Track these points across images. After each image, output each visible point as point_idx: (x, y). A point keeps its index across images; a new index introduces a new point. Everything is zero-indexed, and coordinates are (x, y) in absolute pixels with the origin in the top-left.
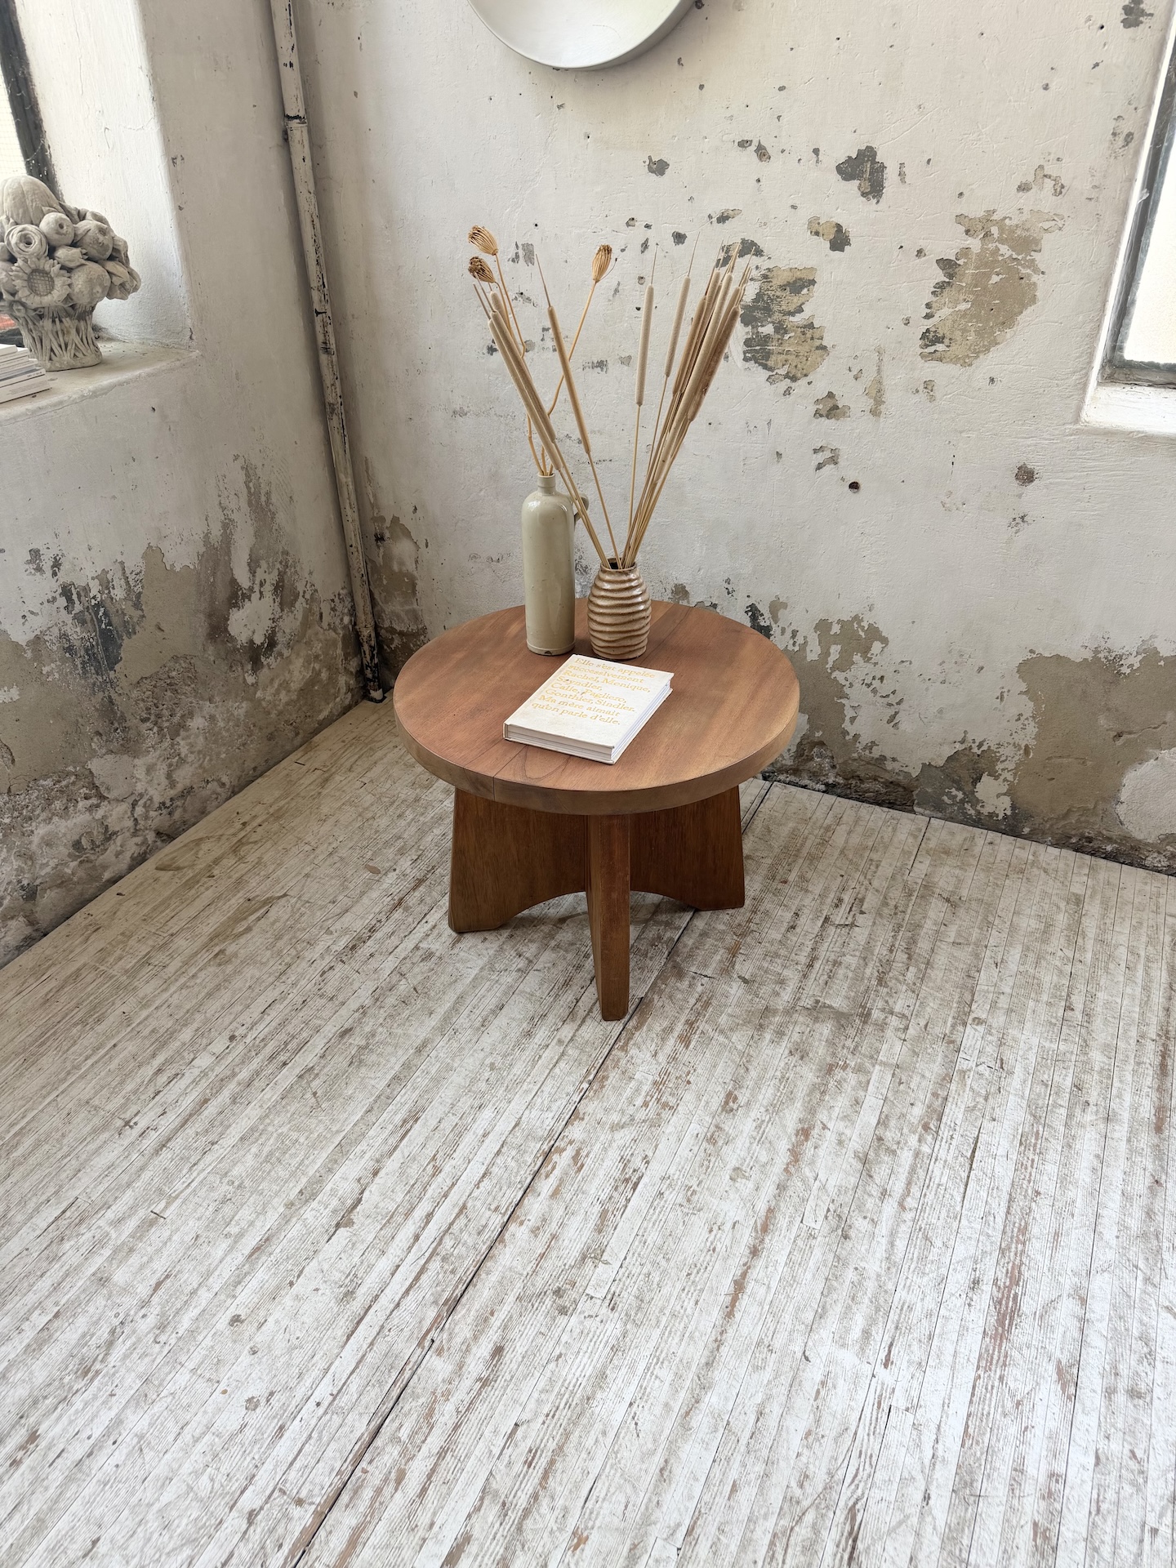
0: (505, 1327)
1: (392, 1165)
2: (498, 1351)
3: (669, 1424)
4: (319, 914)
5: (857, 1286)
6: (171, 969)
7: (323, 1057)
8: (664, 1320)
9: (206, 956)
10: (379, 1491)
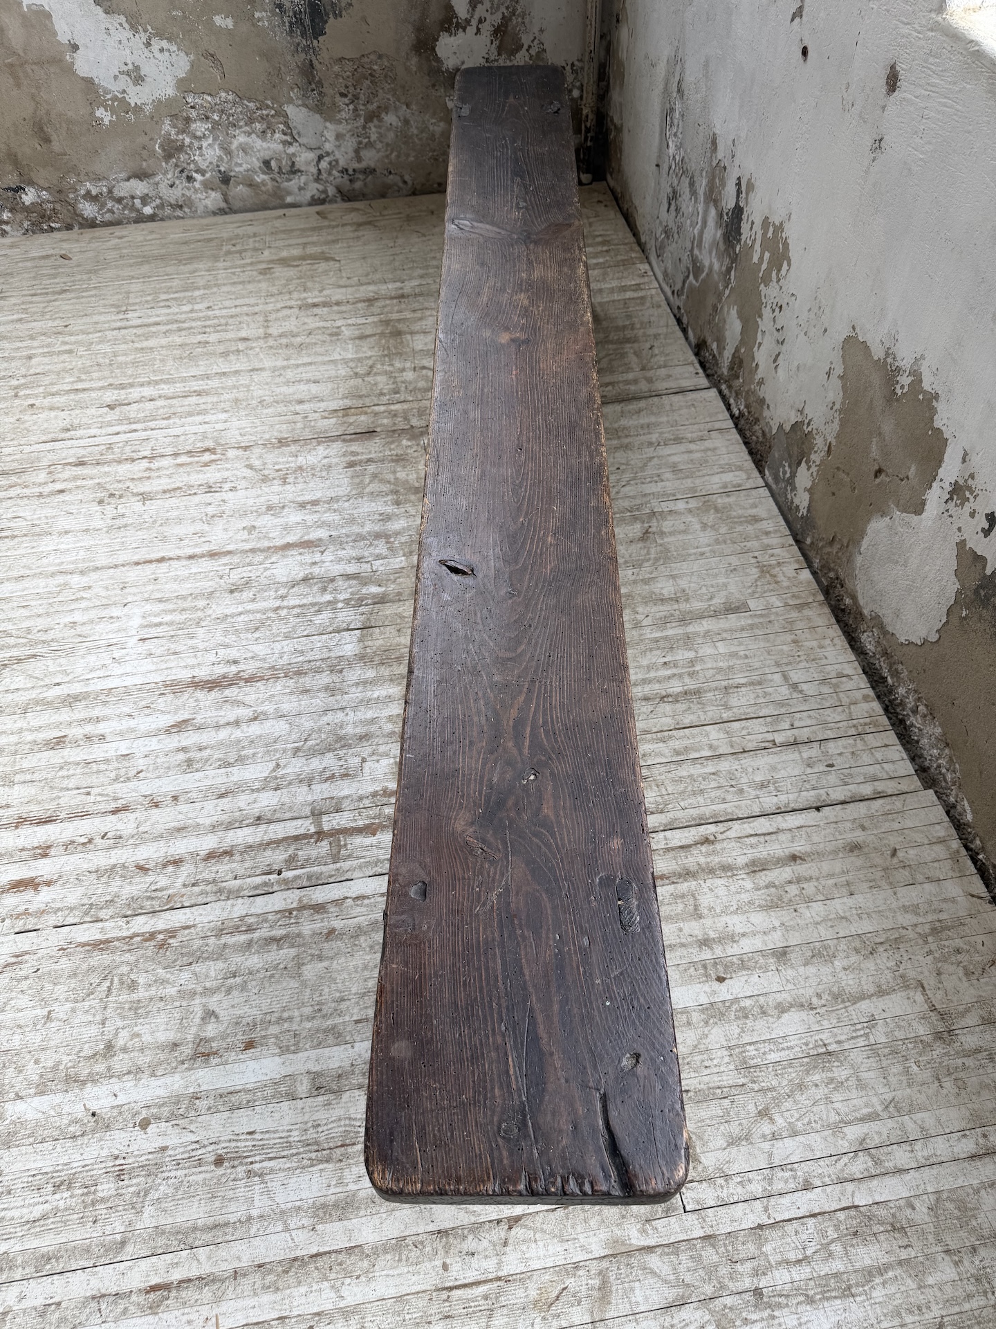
0: (78, 487)
3: (51, 568)
5: (196, 609)
6: (243, 262)
8: (119, 540)
9: (264, 266)
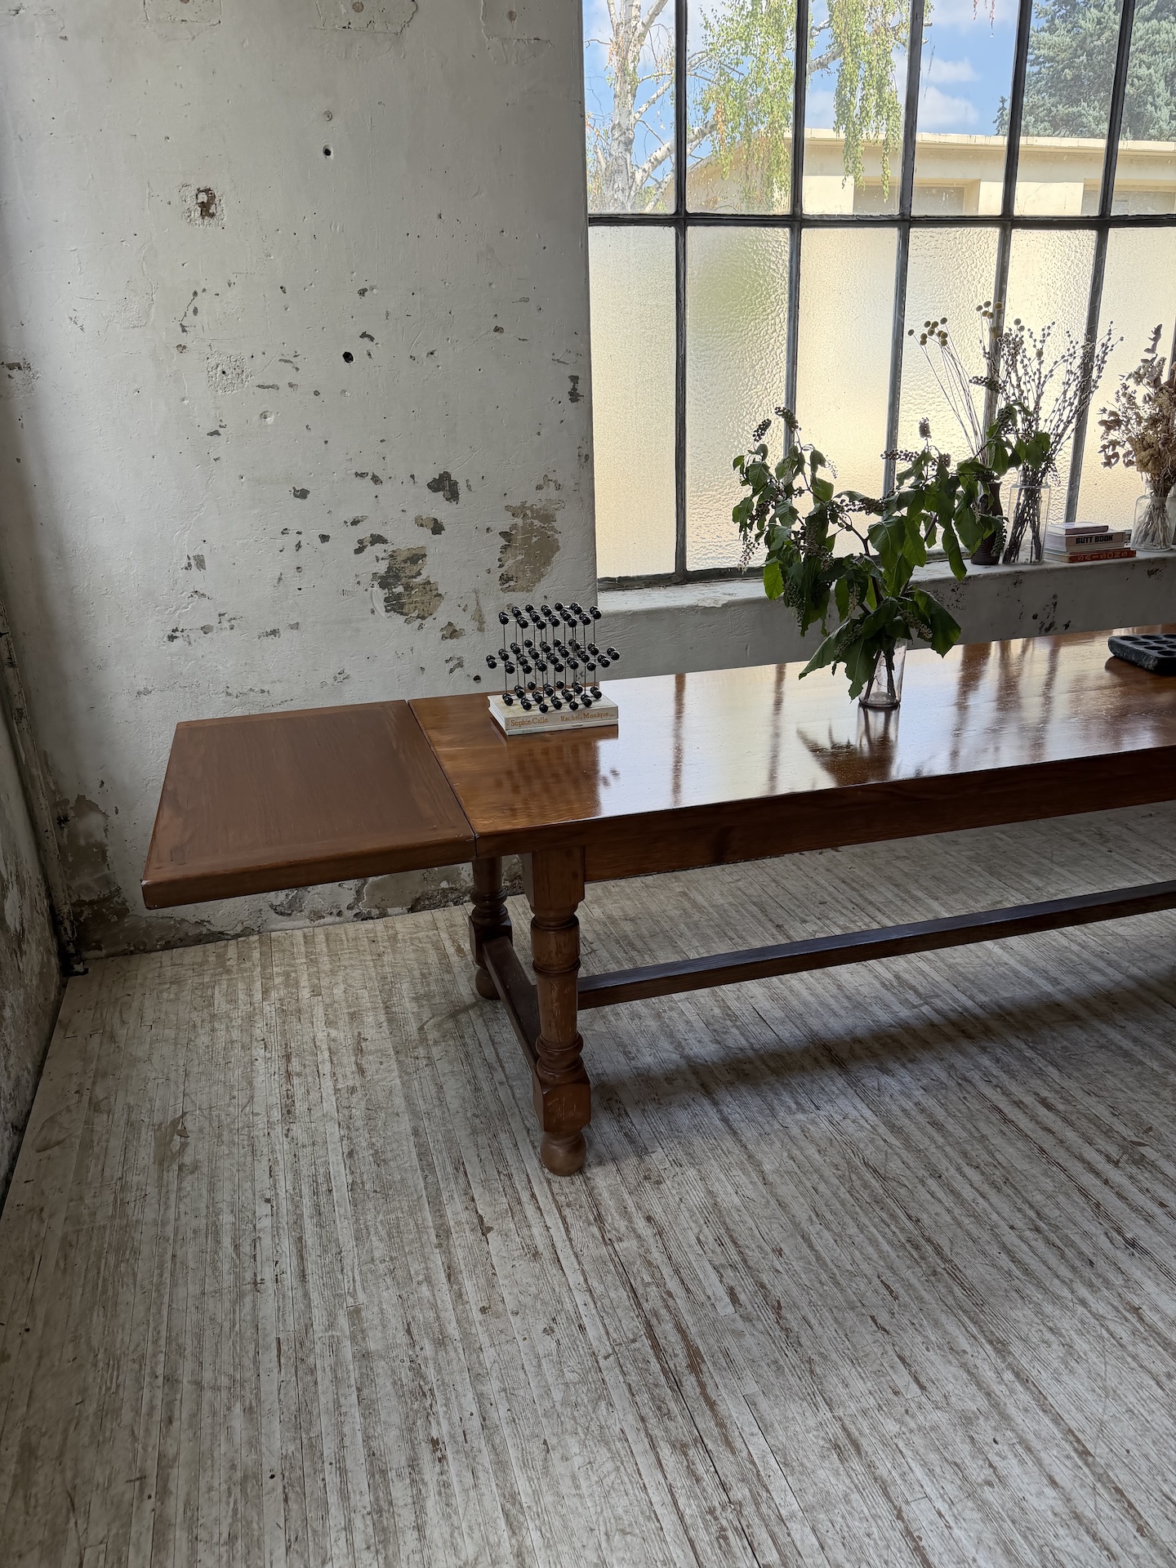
1: (477, 1191)
2: (649, 1219)
3: (761, 1188)
4: (231, 1109)
6: (152, 1195)
7: (352, 1173)
8: (709, 1155)
9: (172, 1175)
10: (667, 1307)
